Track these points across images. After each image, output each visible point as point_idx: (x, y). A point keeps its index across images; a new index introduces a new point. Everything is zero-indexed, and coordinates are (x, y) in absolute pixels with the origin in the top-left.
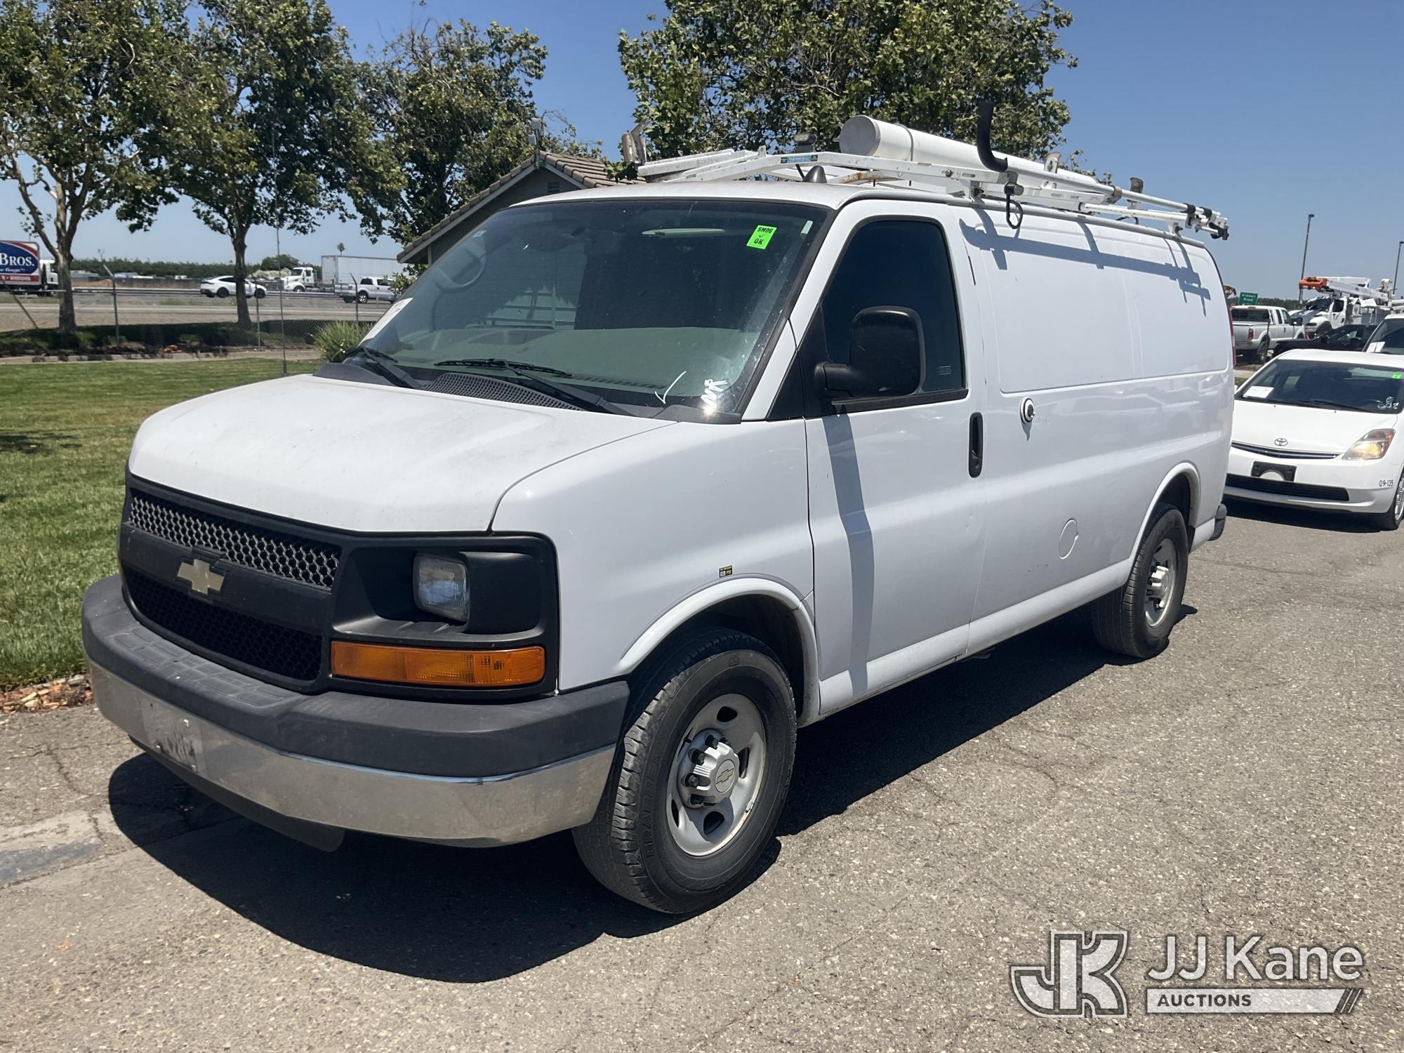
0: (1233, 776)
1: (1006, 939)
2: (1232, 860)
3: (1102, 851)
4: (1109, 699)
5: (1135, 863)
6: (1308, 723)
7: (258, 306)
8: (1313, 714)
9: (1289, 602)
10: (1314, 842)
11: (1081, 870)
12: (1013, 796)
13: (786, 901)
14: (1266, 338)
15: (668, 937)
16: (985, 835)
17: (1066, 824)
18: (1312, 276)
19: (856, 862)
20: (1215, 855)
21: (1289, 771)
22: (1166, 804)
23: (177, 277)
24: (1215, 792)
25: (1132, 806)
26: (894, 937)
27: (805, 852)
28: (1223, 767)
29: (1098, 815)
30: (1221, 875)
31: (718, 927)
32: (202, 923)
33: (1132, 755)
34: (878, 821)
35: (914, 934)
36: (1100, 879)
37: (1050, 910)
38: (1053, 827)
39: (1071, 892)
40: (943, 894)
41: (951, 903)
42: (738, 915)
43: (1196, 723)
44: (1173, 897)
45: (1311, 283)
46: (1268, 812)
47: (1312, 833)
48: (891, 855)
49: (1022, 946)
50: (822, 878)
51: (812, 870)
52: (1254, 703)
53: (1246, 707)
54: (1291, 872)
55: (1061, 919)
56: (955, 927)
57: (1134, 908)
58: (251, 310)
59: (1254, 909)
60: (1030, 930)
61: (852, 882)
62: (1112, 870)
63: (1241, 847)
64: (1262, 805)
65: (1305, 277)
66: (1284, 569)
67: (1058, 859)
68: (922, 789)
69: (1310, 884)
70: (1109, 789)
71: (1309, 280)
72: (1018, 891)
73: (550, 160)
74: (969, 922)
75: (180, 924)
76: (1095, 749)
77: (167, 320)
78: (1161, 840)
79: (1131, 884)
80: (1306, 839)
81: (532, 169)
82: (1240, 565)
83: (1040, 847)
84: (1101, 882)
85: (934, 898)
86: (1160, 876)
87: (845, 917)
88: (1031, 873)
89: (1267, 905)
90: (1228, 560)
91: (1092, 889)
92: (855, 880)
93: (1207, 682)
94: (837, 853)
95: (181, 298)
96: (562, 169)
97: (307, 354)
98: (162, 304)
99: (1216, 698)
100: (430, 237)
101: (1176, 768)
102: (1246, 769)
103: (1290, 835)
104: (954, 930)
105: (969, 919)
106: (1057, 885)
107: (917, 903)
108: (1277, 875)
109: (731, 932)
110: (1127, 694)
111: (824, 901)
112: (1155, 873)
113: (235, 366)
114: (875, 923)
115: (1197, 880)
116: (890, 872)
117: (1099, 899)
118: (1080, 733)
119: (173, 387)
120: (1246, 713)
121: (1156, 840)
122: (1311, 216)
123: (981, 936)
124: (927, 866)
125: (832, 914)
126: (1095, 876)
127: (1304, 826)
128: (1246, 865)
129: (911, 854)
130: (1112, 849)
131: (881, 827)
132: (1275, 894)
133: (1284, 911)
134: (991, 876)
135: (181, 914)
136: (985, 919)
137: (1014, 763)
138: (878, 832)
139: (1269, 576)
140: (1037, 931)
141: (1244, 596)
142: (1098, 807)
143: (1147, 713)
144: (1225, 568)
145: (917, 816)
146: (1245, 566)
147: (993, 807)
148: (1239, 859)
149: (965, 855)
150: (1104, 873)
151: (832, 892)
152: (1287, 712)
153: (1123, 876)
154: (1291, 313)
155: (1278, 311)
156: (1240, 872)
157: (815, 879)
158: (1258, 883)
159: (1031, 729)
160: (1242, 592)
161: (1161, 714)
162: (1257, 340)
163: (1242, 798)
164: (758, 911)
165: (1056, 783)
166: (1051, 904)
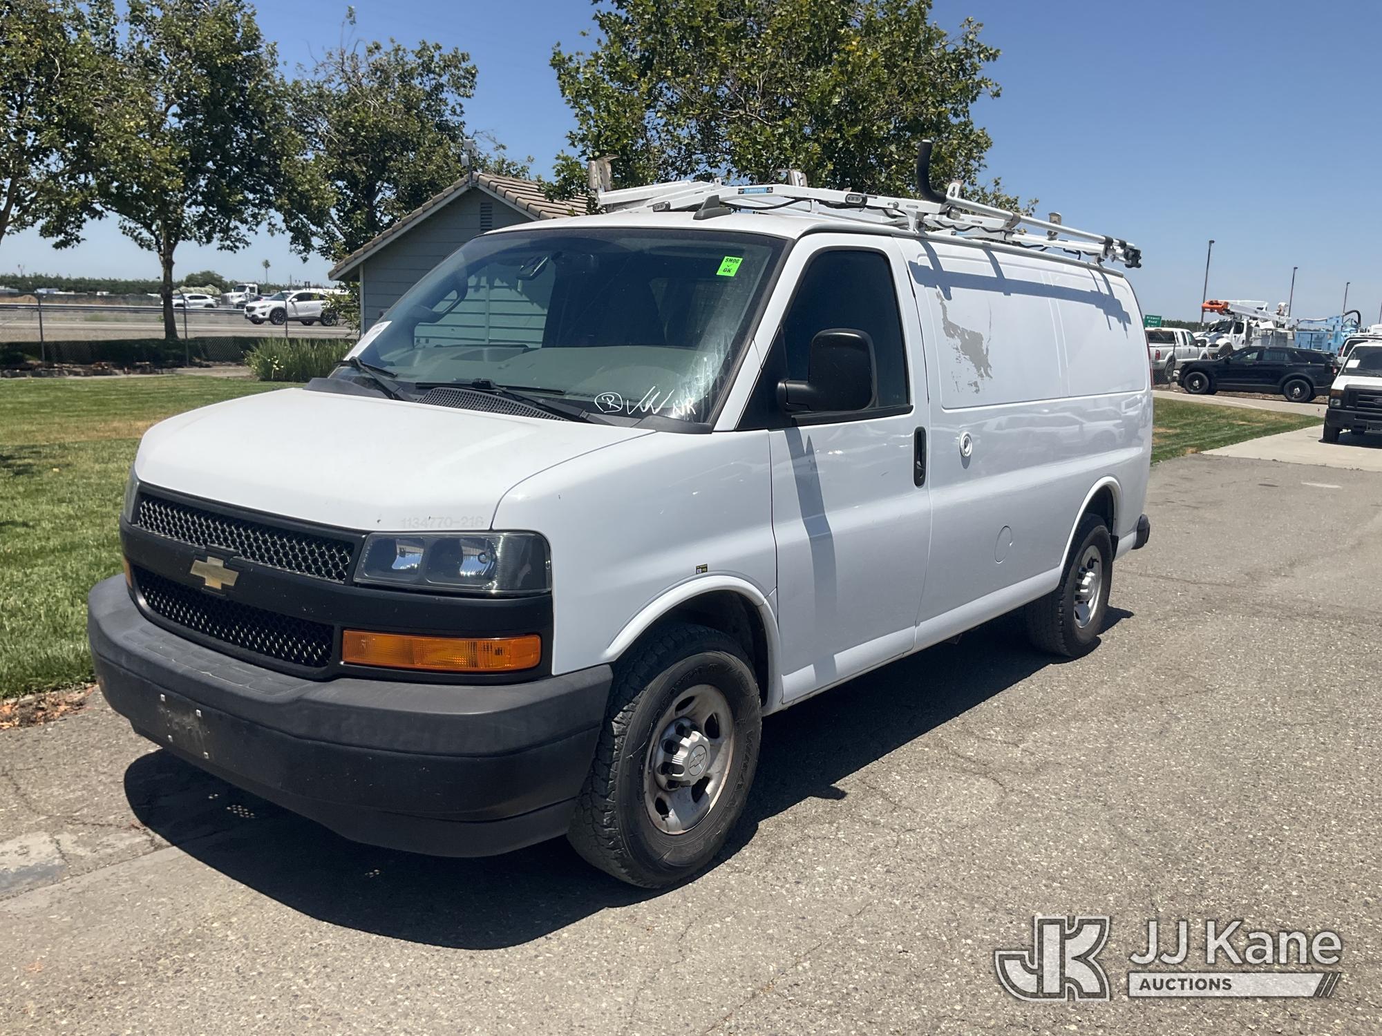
0: (1172, 780)
1: (969, 941)
2: (1176, 862)
3: (1054, 854)
4: (1049, 707)
5: (1086, 865)
6: (1238, 728)
7: (185, 322)
8: (1241, 719)
9: (1211, 611)
10: (1251, 842)
11: (1035, 873)
12: (965, 802)
13: (755, 909)
14: (1172, 359)
15: (642, 947)
16: (942, 841)
17: (1017, 829)
18: (1214, 300)
19: (820, 869)
20: (1160, 856)
21: (1223, 774)
22: (1110, 808)
23: (98, 294)
24: (1156, 796)
25: (1078, 810)
26: (862, 941)
27: (770, 860)
28: (1161, 771)
29: (1047, 819)
30: (1167, 876)
31: (691, 935)
32: (176, 942)
33: (1074, 761)
34: (838, 829)
35: (881, 939)
36: (1054, 881)
37: (1009, 912)
38: (1005, 832)
39: (1027, 894)
40: (905, 898)
41: (914, 908)
42: (709, 923)
43: (1132, 729)
44: (1124, 897)
45: (1214, 306)
46: (1207, 814)
47: (1249, 833)
48: (853, 862)
49: (985, 947)
50: (788, 886)
51: (778, 878)
52: (1185, 709)
53: (1178, 713)
54: (1232, 871)
55: (1020, 920)
56: (919, 931)
57: (1088, 908)
58: (179, 326)
59: (1200, 907)
60: (992, 931)
61: (817, 889)
62: (1065, 872)
63: (1184, 849)
64: (1201, 808)
65: (1208, 300)
66: (1203, 580)
67: (1013, 863)
68: (878, 796)
69: (1251, 882)
70: (1056, 794)
71: (1211, 303)
72: (977, 894)
73: (482, 180)
74: (933, 925)
75: (153, 944)
76: (1039, 756)
77: (92, 337)
78: (1108, 843)
79: (1083, 885)
80: (1244, 839)
81: (464, 189)
82: (1162, 577)
83: (994, 851)
84: (1055, 884)
85: (897, 903)
86: (1110, 878)
87: (813, 924)
88: (988, 877)
89: (1212, 903)
90: (1151, 572)
91: (1047, 891)
92: (820, 887)
93: (1140, 690)
94: (801, 860)
95: (105, 313)
96: (495, 190)
97: (235, 370)
98: (86, 320)
99: (1150, 705)
100: (361, 254)
101: (1117, 773)
102: (1182, 773)
103: (1229, 836)
104: (918, 934)
105: (932, 922)
106: (1013, 888)
107: (881, 908)
108: (1219, 874)
109: (703, 940)
110: (1065, 702)
111: (792, 908)
112: (1105, 874)
113: (164, 383)
114: (842, 929)
115: (1144, 881)
116: (853, 878)
117: (1054, 901)
118: (1023, 740)
119: (103, 404)
120: (1179, 719)
121: (1104, 843)
122: (1212, 242)
123: (944, 939)
124: (888, 871)
125: (800, 921)
126: (1048, 879)
127: (1241, 827)
128: (1190, 865)
129: (872, 860)
130: (1063, 852)
131: (841, 834)
132: (1219, 892)
133: (1229, 908)
134: (950, 880)
135: (154, 934)
136: (948, 922)
137: (964, 771)
138: (839, 840)
139: (1191, 587)
140: (998, 932)
141: (1168, 608)
142: (1047, 812)
143: (1085, 720)
144: (1148, 580)
145: (875, 824)
146: (1167, 578)
147: (947, 813)
148: (1183, 860)
149: (924, 860)
150: (1057, 876)
151: (798, 899)
152: (1217, 717)
153: (1076, 877)
154: (1195, 335)
155: (1183, 333)
156: (1185, 872)
157: (782, 887)
158: (1202, 882)
159: (978, 737)
160: (1167, 602)
161: (1099, 721)
162: (1164, 361)
163: (1181, 801)
164: (728, 919)
165: (1005, 788)
166: (1009, 906)
